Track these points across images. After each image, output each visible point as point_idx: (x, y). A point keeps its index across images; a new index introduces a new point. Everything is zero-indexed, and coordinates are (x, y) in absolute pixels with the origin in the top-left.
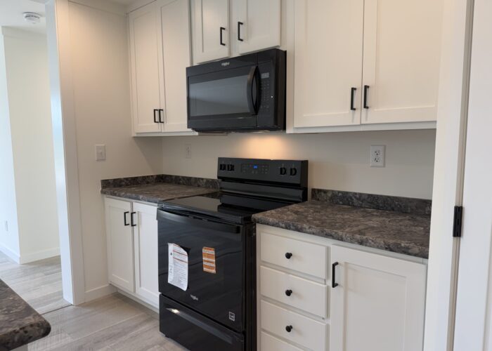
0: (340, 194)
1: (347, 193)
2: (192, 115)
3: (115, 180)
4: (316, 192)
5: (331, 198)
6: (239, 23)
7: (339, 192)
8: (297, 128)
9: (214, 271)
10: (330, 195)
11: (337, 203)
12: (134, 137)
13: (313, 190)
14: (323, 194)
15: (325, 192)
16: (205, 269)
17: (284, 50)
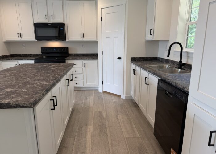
2: (37, 36)
3: (2, 56)
4: (70, 54)
6: (52, 15)
12: (4, 42)
17: (64, 23)
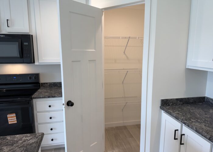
0: (53, 83)
1: (55, 83)
4: (43, 84)
5: (49, 85)
6: (7, 20)
7: (52, 83)
8: (40, 63)
9: (16, 122)
10: (48, 84)
11: (52, 87)
13: (42, 83)
14: (46, 84)
15: (47, 83)
16: (9, 123)
17: (31, 34)
